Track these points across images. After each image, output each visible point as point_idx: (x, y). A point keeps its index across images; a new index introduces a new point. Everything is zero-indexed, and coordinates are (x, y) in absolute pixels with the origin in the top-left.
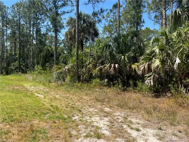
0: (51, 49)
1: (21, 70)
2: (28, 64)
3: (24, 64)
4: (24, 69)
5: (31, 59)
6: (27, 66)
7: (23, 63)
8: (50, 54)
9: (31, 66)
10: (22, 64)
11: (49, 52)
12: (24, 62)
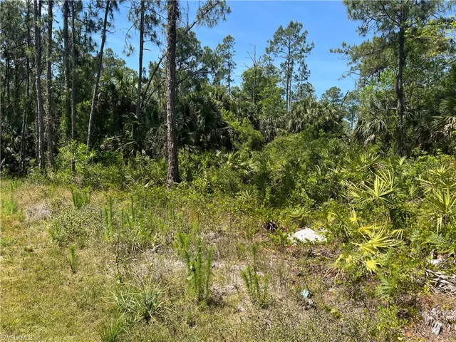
0: (122, 84)
1: (5, 163)
2: (32, 138)
3: (16, 139)
4: (19, 158)
5: (46, 119)
6: (30, 147)
7: (15, 136)
8: (119, 103)
9: (45, 149)
10: (7, 141)
11: (115, 94)
12: (19, 132)
